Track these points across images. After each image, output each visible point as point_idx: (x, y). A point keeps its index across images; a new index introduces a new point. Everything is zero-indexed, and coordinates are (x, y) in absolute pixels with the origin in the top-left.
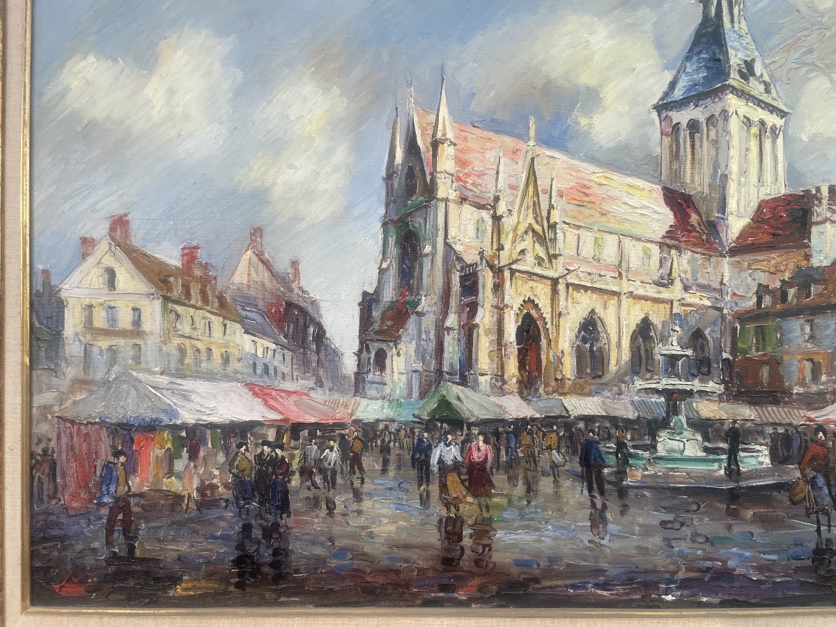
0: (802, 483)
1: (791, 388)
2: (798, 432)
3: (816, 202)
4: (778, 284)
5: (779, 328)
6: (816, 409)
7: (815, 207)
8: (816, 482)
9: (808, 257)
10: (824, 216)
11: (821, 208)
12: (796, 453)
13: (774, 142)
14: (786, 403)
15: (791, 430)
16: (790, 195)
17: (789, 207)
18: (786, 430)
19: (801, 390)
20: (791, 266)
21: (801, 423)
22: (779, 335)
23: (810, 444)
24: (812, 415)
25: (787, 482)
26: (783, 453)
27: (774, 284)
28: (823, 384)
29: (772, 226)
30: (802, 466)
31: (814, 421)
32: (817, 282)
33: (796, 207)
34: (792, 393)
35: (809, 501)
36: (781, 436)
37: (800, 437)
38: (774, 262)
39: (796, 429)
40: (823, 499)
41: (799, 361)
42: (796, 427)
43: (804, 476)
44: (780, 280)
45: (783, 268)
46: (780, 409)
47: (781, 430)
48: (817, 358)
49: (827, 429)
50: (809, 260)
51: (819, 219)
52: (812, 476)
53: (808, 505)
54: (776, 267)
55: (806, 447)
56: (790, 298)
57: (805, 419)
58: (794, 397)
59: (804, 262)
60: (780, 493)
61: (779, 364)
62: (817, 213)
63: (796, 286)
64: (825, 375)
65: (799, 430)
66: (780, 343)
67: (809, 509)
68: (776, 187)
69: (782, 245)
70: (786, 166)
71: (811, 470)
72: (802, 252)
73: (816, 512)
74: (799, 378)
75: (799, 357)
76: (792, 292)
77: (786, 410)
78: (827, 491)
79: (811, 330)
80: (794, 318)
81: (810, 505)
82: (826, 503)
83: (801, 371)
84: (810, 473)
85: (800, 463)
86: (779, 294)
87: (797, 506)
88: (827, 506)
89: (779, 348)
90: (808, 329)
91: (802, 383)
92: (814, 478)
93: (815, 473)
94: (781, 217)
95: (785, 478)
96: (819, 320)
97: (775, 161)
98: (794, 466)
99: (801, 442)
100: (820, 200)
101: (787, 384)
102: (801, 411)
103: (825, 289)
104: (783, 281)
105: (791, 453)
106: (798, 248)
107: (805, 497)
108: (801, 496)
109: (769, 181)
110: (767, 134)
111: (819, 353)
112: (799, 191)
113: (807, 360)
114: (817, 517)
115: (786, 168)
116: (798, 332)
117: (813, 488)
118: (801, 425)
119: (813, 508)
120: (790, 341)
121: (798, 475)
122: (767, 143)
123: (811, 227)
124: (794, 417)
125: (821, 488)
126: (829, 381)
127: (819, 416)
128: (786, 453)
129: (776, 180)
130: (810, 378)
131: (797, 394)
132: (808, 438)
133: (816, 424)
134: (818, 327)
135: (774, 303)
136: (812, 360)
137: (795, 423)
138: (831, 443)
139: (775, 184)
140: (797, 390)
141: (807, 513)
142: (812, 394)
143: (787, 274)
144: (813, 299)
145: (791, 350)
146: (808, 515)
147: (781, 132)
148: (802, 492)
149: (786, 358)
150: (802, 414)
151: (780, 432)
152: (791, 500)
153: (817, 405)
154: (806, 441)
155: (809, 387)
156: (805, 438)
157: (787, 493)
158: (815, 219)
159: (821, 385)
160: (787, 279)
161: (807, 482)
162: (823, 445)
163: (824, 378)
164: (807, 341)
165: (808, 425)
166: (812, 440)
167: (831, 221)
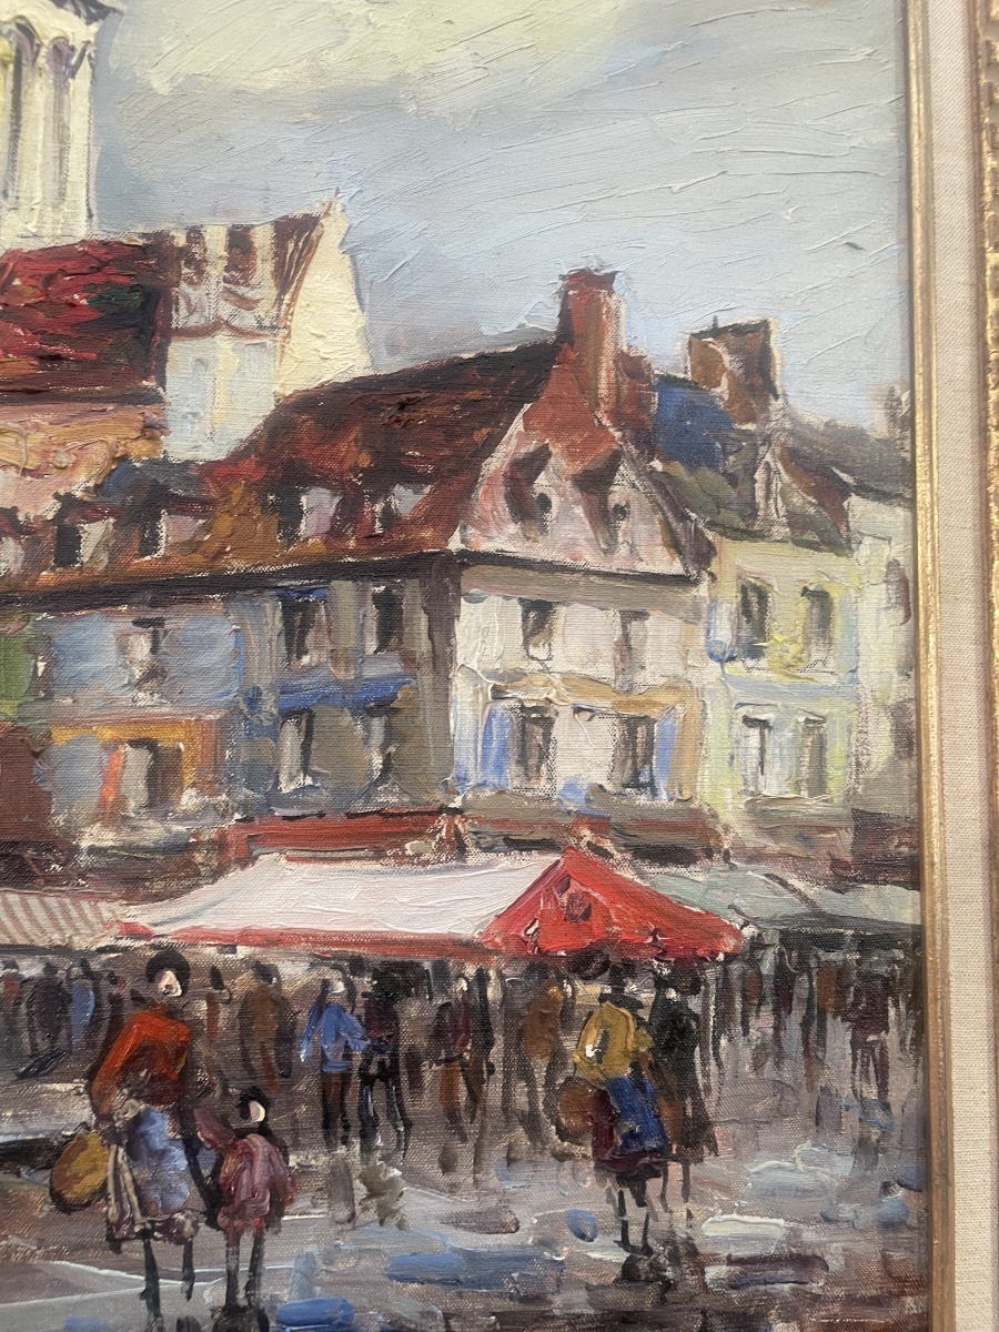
0: (94, 1139)
1: (71, 832)
2: (89, 974)
3: (185, 271)
4: (49, 508)
5: (43, 644)
6: (157, 898)
7: (184, 286)
8: (144, 1134)
9: (151, 431)
10: (209, 313)
11: (202, 289)
12: (78, 1039)
13: (61, 87)
14: (52, 880)
15: (66, 968)
16: (105, 244)
17: (99, 278)
18: (50, 969)
19: (109, 839)
20: (98, 454)
21: (102, 944)
22: (41, 666)
23: (129, 1011)
24: (142, 915)
25: (46, 1140)
26: (34, 1045)
27: (36, 507)
28: (186, 817)
29: (38, 332)
30: (97, 1084)
31: (147, 935)
32: (180, 506)
33: (121, 280)
34: (76, 850)
35: (119, 1199)
36: (29, 988)
37: (96, 990)
38: (37, 438)
39: (84, 964)
40: (168, 1190)
41: (105, 747)
42: (84, 958)
43: (103, 1116)
44: (57, 496)
45: (64, 460)
46: (33, 901)
47: (31, 969)
48: (170, 739)
49: (191, 960)
50: (153, 439)
51: (195, 321)
52: (130, 1115)
53: (113, 1210)
54: (45, 453)
55: (116, 1020)
56: (86, 551)
57: (116, 930)
58: (84, 860)
59: (140, 443)
60: (18, 1174)
61: (36, 755)
62: (189, 303)
63: (111, 514)
64: (192, 792)
65: (95, 966)
66: (45, 688)
67: (118, 1225)
68: (59, 217)
69: (67, 390)
70: (95, 157)
71: (130, 1096)
72: (136, 414)
73: (145, 1235)
74: (103, 803)
75: (108, 734)
76: (94, 534)
77: (51, 901)
78: (182, 1163)
79: (154, 650)
80: (96, 615)
81: (123, 1213)
82: (178, 1202)
83: (112, 777)
84: (126, 1107)
85: (90, 1076)
86: (48, 539)
87: (74, 1215)
88: (181, 1211)
89: (40, 706)
90: (141, 647)
91: (111, 814)
92: (138, 1120)
93: (142, 1107)
94: (73, 305)
95: (39, 1126)
96: (180, 622)
97: (61, 141)
98: (70, 1086)
99: (98, 1005)
100: (199, 267)
101: (60, 820)
102: (103, 905)
103: (207, 529)
104: (67, 501)
105: (61, 1043)
106: (124, 400)
107: (105, 1185)
108: (92, 1181)
109: (38, 196)
110: (41, 61)
111: (174, 723)
112: (133, 232)
113: (135, 744)
114: (147, 1248)
115: (94, 164)
116: (110, 658)
117: (132, 1154)
118: (102, 951)
119: (132, 1221)
120: (79, 682)
121: (83, 1112)
122: (37, 86)
123: (168, 342)
124: (79, 924)
125: (162, 1154)
126: (206, 808)
127: (165, 920)
128: (43, 1046)
129: (62, 195)
130: (143, 798)
131: (92, 850)
132: (125, 992)
133: (153, 947)
134: (174, 643)
135: (33, 563)
136: (150, 745)
137: (80, 943)
138: (204, 1006)
139: (55, 207)
140: (95, 836)
141: (110, 1238)
142: (146, 850)
143: (82, 478)
144: (165, 558)
145: (83, 712)
146: (115, 1244)
147: (86, 62)
148: (94, 1169)
149: (61, 737)
150: (107, 915)
151: (26, 974)
152: (57, 1197)
153: (158, 886)
154: (116, 1001)
155: (134, 828)
156: (115, 991)
157: (43, 1177)
158: (180, 318)
159: (178, 820)
160: (78, 494)
161: (112, 1137)
162: (172, 1012)
163: (189, 799)
164: (139, 685)
165: (125, 949)
166: (137, 999)
167: (233, 328)
